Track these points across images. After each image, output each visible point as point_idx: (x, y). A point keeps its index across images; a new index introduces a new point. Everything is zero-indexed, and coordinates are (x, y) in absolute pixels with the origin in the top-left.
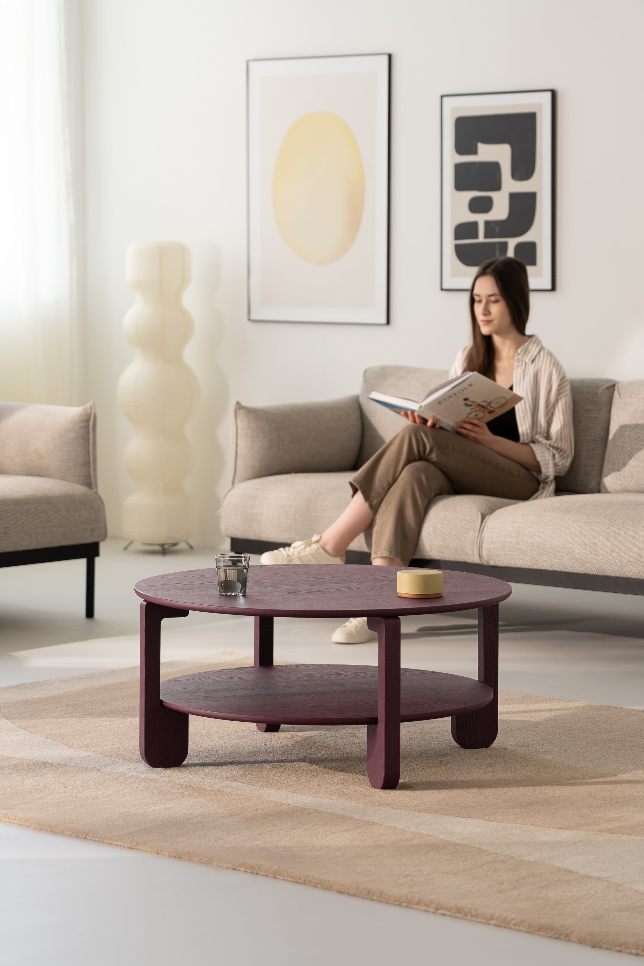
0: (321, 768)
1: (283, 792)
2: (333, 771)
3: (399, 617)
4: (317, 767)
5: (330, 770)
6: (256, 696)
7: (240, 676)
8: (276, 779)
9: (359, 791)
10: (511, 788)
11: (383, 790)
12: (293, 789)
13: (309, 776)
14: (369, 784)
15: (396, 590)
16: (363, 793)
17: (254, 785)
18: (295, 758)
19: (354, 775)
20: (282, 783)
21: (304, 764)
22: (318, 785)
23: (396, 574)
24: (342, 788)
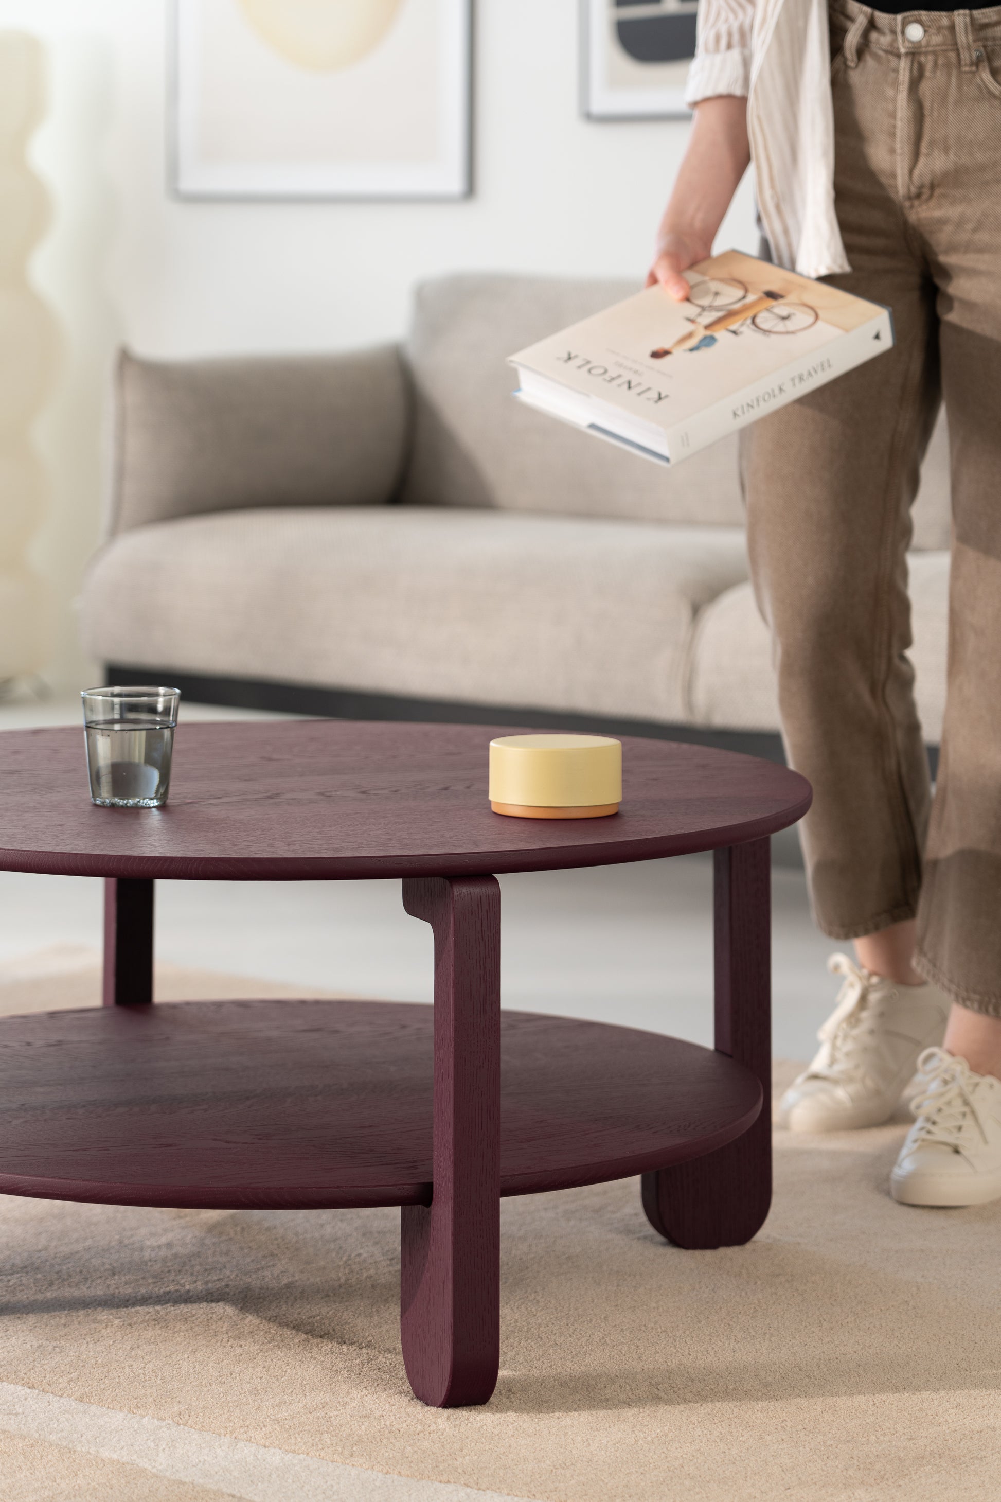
0: (271, 1325)
1: (145, 1420)
2: (304, 1336)
3: (495, 875)
4: (257, 1321)
5: (294, 1332)
6: (84, 1106)
7: (55, 1037)
8: (132, 1371)
9: (378, 1413)
10: (830, 1400)
11: (449, 1411)
12: (176, 1409)
13: (232, 1354)
14: (407, 1386)
15: (487, 792)
16: (388, 1423)
17: (61, 1396)
18: (200, 1286)
19: (364, 1351)
20: (146, 1383)
21: (222, 1311)
22: (255, 1392)
23: (487, 748)
24: (327, 1404)
